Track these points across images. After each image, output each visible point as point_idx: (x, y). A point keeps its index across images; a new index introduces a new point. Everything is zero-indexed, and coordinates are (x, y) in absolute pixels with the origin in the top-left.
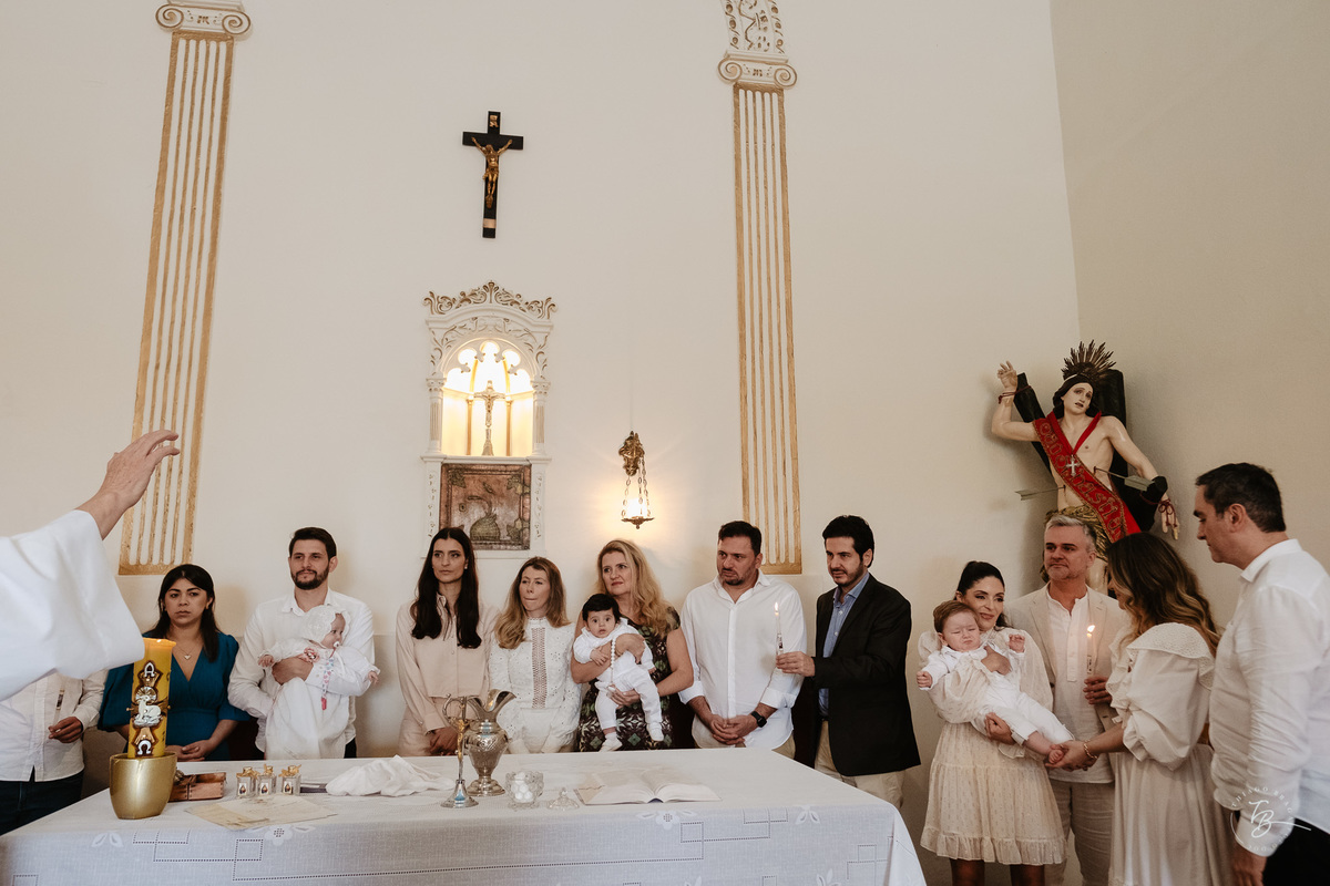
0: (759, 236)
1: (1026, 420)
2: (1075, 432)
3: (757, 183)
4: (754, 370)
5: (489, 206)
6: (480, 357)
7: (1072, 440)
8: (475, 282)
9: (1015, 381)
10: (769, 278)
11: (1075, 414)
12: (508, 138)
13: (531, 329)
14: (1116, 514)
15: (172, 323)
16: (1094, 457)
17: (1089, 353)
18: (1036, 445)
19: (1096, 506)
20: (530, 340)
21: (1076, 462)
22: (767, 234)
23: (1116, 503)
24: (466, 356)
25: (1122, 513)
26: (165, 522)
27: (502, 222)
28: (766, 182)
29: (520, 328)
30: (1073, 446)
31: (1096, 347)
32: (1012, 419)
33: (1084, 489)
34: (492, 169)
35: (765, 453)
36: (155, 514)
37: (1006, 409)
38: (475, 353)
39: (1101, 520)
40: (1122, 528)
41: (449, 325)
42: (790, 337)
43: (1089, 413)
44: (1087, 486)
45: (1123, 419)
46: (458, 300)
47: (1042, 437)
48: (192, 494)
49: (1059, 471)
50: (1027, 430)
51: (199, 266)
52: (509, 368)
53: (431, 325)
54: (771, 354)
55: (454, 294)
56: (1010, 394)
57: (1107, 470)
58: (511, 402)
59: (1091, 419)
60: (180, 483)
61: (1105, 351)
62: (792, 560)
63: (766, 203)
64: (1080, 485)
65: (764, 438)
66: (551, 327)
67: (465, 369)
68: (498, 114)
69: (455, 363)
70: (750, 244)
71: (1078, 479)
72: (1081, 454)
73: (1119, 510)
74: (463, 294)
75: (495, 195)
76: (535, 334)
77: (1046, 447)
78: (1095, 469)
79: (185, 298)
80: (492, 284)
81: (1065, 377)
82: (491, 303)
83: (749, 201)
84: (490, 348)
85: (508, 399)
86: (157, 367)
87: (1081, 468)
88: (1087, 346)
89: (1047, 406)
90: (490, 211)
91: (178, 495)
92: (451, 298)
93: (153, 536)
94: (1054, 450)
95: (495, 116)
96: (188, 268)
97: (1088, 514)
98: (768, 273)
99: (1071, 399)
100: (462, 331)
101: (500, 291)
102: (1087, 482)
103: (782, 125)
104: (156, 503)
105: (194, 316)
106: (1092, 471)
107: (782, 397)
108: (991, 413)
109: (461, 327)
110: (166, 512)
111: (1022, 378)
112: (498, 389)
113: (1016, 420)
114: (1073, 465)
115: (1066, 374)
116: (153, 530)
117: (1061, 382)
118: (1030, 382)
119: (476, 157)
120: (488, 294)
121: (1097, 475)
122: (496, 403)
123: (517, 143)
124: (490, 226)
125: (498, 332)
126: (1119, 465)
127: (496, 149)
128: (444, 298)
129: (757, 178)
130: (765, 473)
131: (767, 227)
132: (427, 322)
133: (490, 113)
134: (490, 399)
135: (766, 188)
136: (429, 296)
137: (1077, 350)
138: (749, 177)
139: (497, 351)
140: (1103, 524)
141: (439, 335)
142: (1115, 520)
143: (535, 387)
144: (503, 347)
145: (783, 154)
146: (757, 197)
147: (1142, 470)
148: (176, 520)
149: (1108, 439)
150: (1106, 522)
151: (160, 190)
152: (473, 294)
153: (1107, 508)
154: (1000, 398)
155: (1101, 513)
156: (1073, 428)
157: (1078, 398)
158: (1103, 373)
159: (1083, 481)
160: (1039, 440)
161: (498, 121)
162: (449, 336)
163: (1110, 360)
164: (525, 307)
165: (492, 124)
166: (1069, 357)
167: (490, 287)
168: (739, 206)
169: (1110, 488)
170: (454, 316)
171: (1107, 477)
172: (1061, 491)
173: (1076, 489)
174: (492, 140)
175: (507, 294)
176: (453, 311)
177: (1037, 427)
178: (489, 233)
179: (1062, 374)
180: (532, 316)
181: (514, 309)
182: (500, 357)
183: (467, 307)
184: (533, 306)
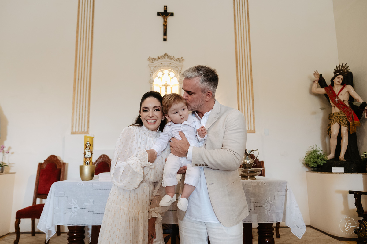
0: (241, 37)
1: (322, 87)
2: (337, 90)
3: (240, 22)
4: (240, 76)
5: (165, 32)
6: (163, 74)
7: (337, 92)
8: (162, 54)
9: (319, 76)
10: (244, 49)
11: (338, 85)
12: (169, 13)
13: (177, 66)
14: (351, 113)
15: (82, 67)
16: (343, 97)
17: (342, 66)
18: (325, 95)
19: (344, 112)
20: (177, 69)
21: (338, 99)
22: (244, 36)
23: (350, 110)
24: (159, 74)
25: (352, 113)
26: (82, 120)
27: (168, 37)
28: (243, 22)
29: (175, 66)
30: (337, 94)
31: (344, 65)
32: (318, 87)
33: (340, 107)
34: (165, 22)
35: (244, 99)
36: (79, 118)
37: (316, 85)
38: (162, 73)
39: (346, 115)
40: (352, 117)
41: (155, 66)
42: (251, 66)
43: (342, 84)
44: (341, 105)
45: (352, 85)
46: (157, 59)
47: (327, 92)
48: (89, 113)
49: (333, 102)
50: (323, 91)
51: (88, 52)
52: (171, 77)
53: (150, 66)
54: (246, 71)
55: (156, 57)
56: (317, 80)
57: (348, 100)
58: (172, 87)
59: (342, 86)
60: (85, 110)
61: (347, 66)
62: (253, 129)
63: (243, 28)
64: (339, 106)
65: (244, 95)
66: (183, 65)
67: (159, 78)
68: (166, 6)
69: (157, 76)
70: (239, 40)
71: (338, 104)
72: (340, 96)
73: (351, 112)
74: (158, 57)
75: (166, 29)
76: (178, 68)
77: (329, 95)
78: (344, 100)
79: (85, 61)
80: (166, 54)
81: (334, 74)
82: (166, 59)
83: (238, 28)
84: (166, 71)
85: (171, 86)
86: (78, 79)
87: (339, 100)
88: (341, 65)
89: (328, 83)
90: (165, 34)
91: (85, 113)
92: (155, 58)
93: (79, 124)
94: (331, 96)
95: (166, 7)
96: (85, 52)
97: (342, 114)
98: (244, 48)
99: (336, 80)
100: (158, 67)
101: (168, 56)
102: (341, 104)
103: (248, 5)
104: (79, 115)
105: (87, 66)
106: (343, 101)
107: (249, 83)
108: (312, 86)
109: (158, 66)
110: (82, 118)
111: (321, 76)
112: (168, 84)
113: (320, 88)
114: (337, 100)
115: (335, 73)
116: (79, 122)
117: (333, 75)
118: (323, 77)
119: (161, 19)
120: (165, 57)
121: (344, 102)
122: (168, 87)
123: (172, 14)
124: (165, 38)
125: (169, 66)
126: (351, 99)
127: (166, 16)
128: (153, 58)
129: (240, 21)
130: (244, 105)
131: (244, 35)
132: (149, 65)
133: (165, 6)
134: (166, 86)
135: (243, 23)
136: (149, 58)
137: (338, 66)
138: (238, 20)
139: (168, 73)
140: (347, 117)
141: (152, 68)
142: (350, 115)
143: (179, 82)
144: (170, 71)
145: (248, 13)
146: (241, 26)
147: (358, 100)
148: (85, 120)
149: (348, 92)
150: (347, 116)
151: (77, 32)
152: (161, 57)
153: (348, 112)
154: (314, 82)
155: (346, 113)
156: (337, 89)
157: (338, 80)
158: (346, 72)
159: (340, 104)
160: (326, 93)
161: (167, 8)
162: (155, 69)
163: (348, 69)
164: (175, 60)
165: (165, 9)
166: (336, 68)
167: (166, 55)
168: (235, 29)
169: (348, 106)
170: (156, 63)
171: (347, 103)
172: (333, 108)
173: (338, 107)
174: (165, 14)
175: (170, 57)
176: (156, 62)
177: (326, 89)
178: (165, 40)
179: (333, 73)
180: (177, 63)
181: (172, 61)
182: (169, 74)
183: (159, 60)
184: (178, 60)
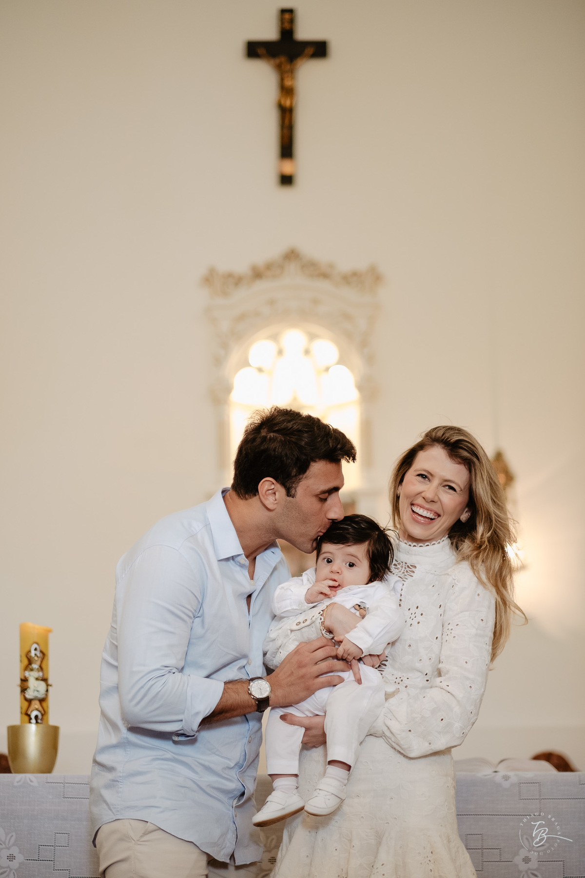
5: (285, 144)
6: (280, 352)
8: (274, 252)
12: (305, 44)
13: (349, 310)
20: (350, 327)
24: (262, 351)
27: (301, 163)
29: (334, 310)
34: (287, 91)
38: (275, 348)
41: (237, 312)
46: (248, 276)
52: (322, 366)
53: (212, 314)
55: (242, 268)
66: (378, 307)
67: (260, 369)
68: (291, 11)
69: (245, 363)
74: (254, 267)
75: (291, 128)
76: (356, 319)
80: (292, 250)
82: (293, 277)
84: (294, 339)
90: (287, 150)
92: (238, 274)
95: (287, 16)
100: (255, 318)
101: (304, 259)
109: (254, 314)
119: (264, 76)
120: (289, 266)
123: (320, 50)
124: (288, 168)
127: (292, 61)
128: (229, 275)
132: (208, 310)
133: (283, 11)
136: (208, 274)
141: (223, 327)
144: (312, 337)
152: (268, 267)
161: (292, 21)
162: (238, 327)
164: (340, 281)
165: (285, 26)
167: (292, 255)
170: (242, 298)
175: (313, 264)
176: (242, 293)
178: (286, 180)
180: (349, 294)
181: (324, 285)
182: (307, 352)
183: (260, 286)
184: (352, 279)
